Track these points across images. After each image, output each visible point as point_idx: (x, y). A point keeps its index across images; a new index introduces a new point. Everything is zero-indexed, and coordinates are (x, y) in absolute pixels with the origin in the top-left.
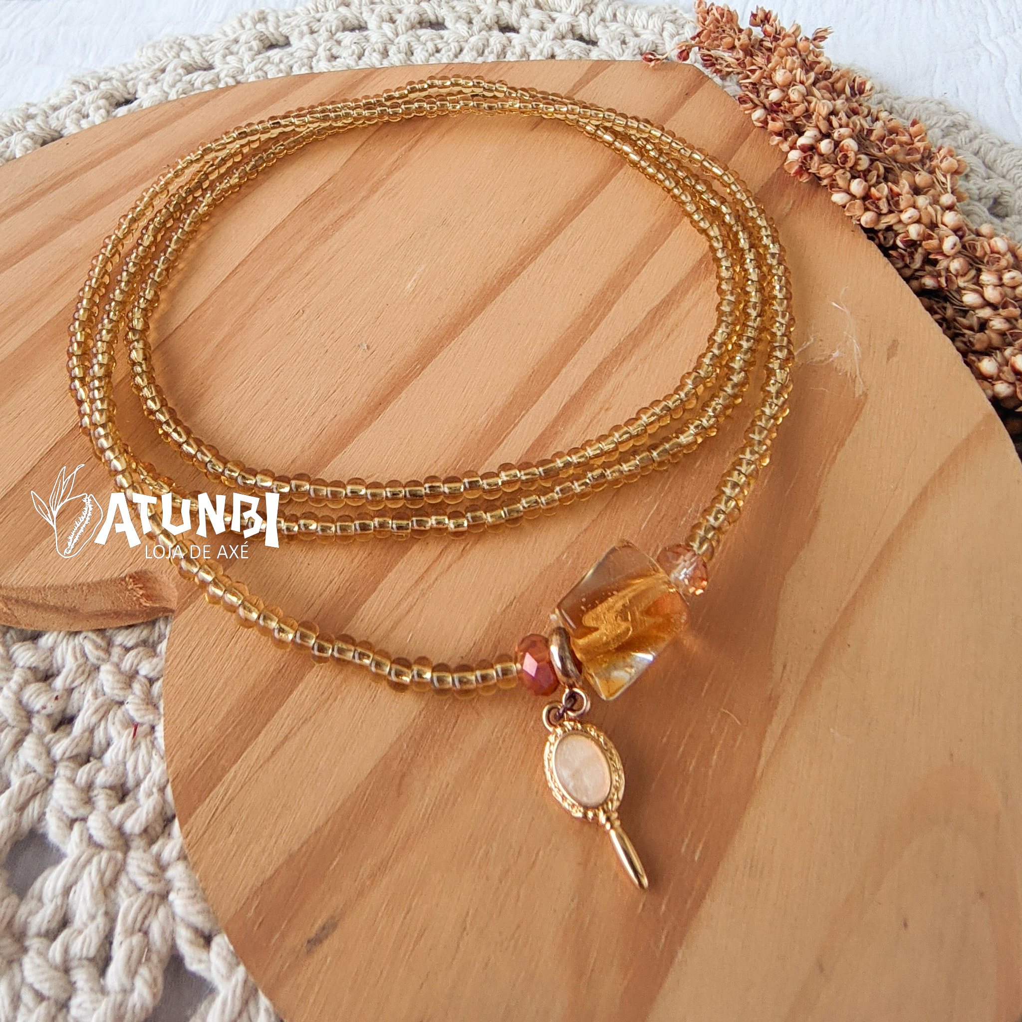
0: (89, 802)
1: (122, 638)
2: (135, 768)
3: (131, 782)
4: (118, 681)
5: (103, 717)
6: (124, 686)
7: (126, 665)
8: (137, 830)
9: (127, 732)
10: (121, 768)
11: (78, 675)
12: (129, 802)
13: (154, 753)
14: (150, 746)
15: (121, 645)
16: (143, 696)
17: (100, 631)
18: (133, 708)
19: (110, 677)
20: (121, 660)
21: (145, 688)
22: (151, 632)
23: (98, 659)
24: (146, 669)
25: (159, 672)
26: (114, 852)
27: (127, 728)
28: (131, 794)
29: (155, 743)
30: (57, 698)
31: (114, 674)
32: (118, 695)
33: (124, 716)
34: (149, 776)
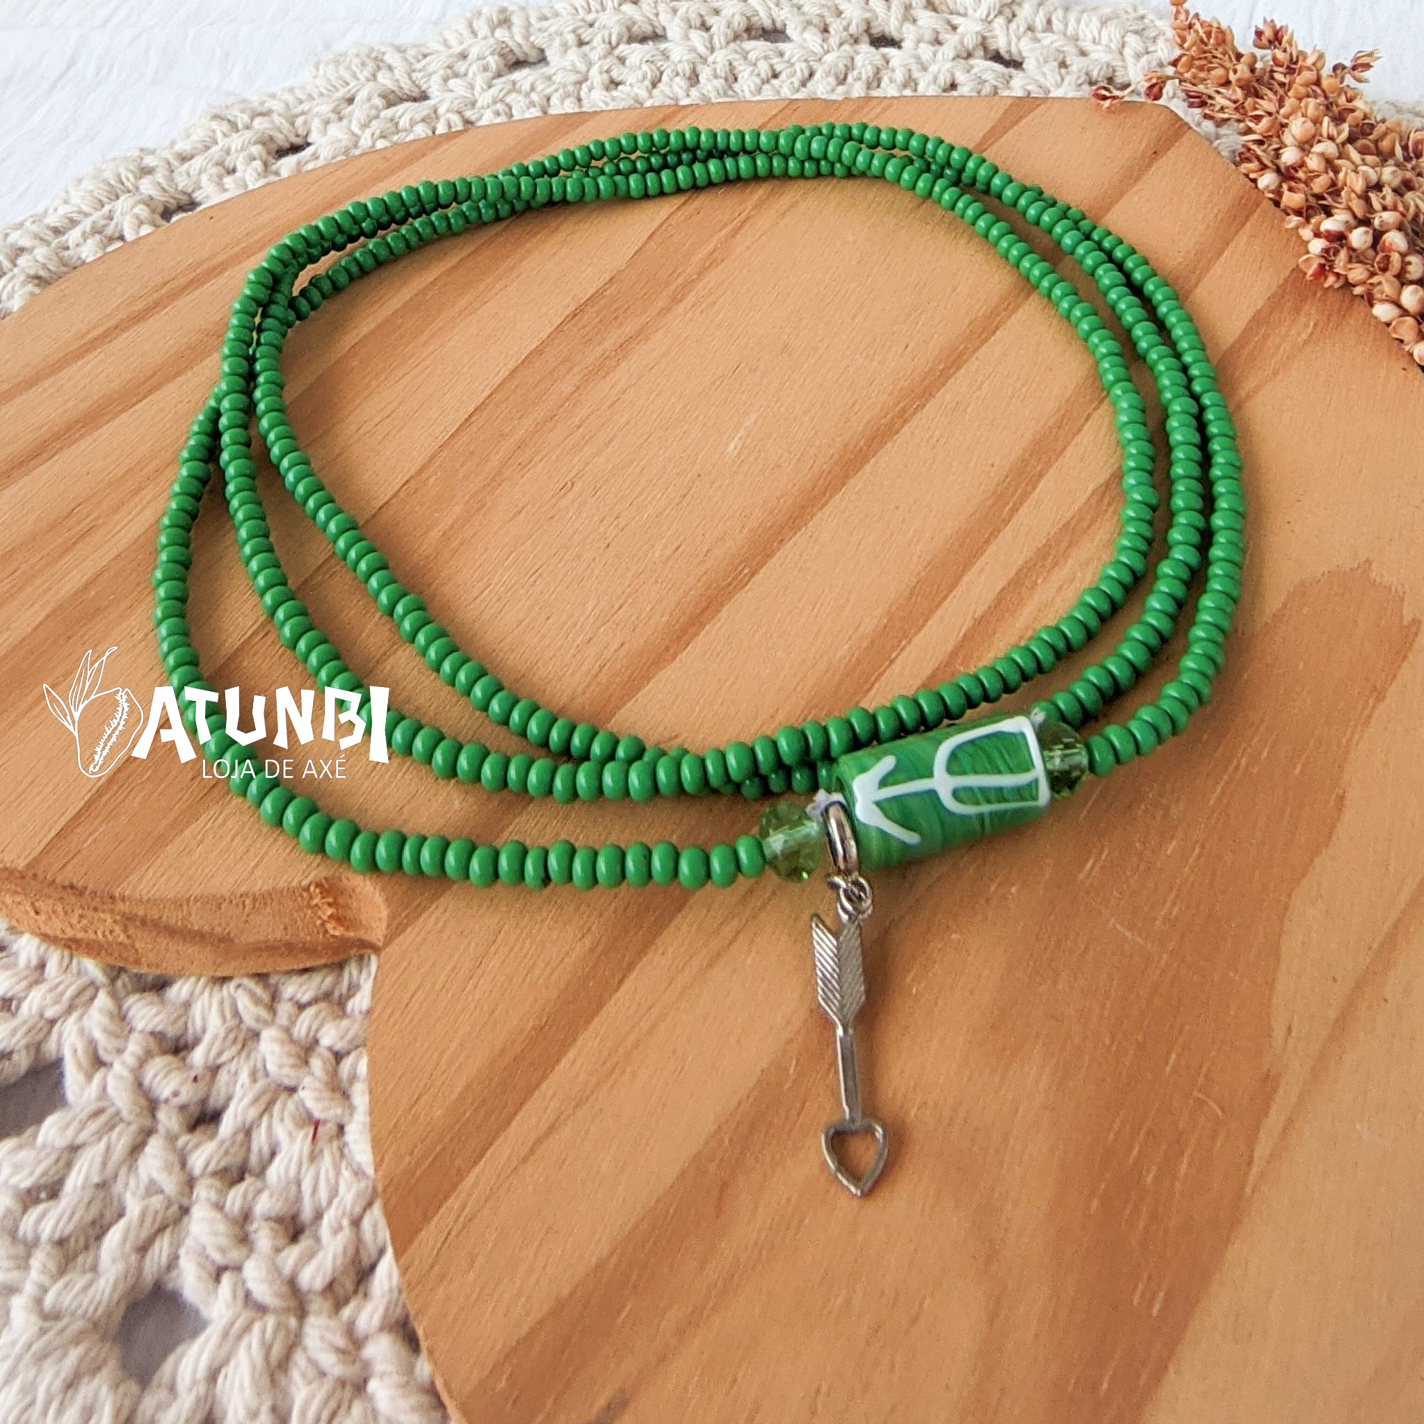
0: (244, 1240)
1: (296, 989)
2: (315, 1190)
3: (307, 1214)
4: (289, 1054)
5: (265, 1110)
6: (298, 1062)
7: (301, 1029)
8: (319, 1284)
9: (301, 1134)
10: (294, 1188)
11: (228, 1043)
12: (305, 1242)
13: (343, 1166)
14: (337, 1155)
15: (291, 999)
16: (326, 1079)
17: (261, 977)
18: (311, 1097)
19: (277, 1048)
20: (293, 1022)
21: (329, 1067)
22: (338, 982)
23: (258, 1020)
24: (329, 1036)
25: (351, 1041)
26: (283, 1318)
27: (302, 1127)
28: (308, 1230)
29: (346, 1151)
30: (195, 1079)
31: (283, 1043)
32: (287, 1076)
33: (297, 1109)
34: (336, 1202)
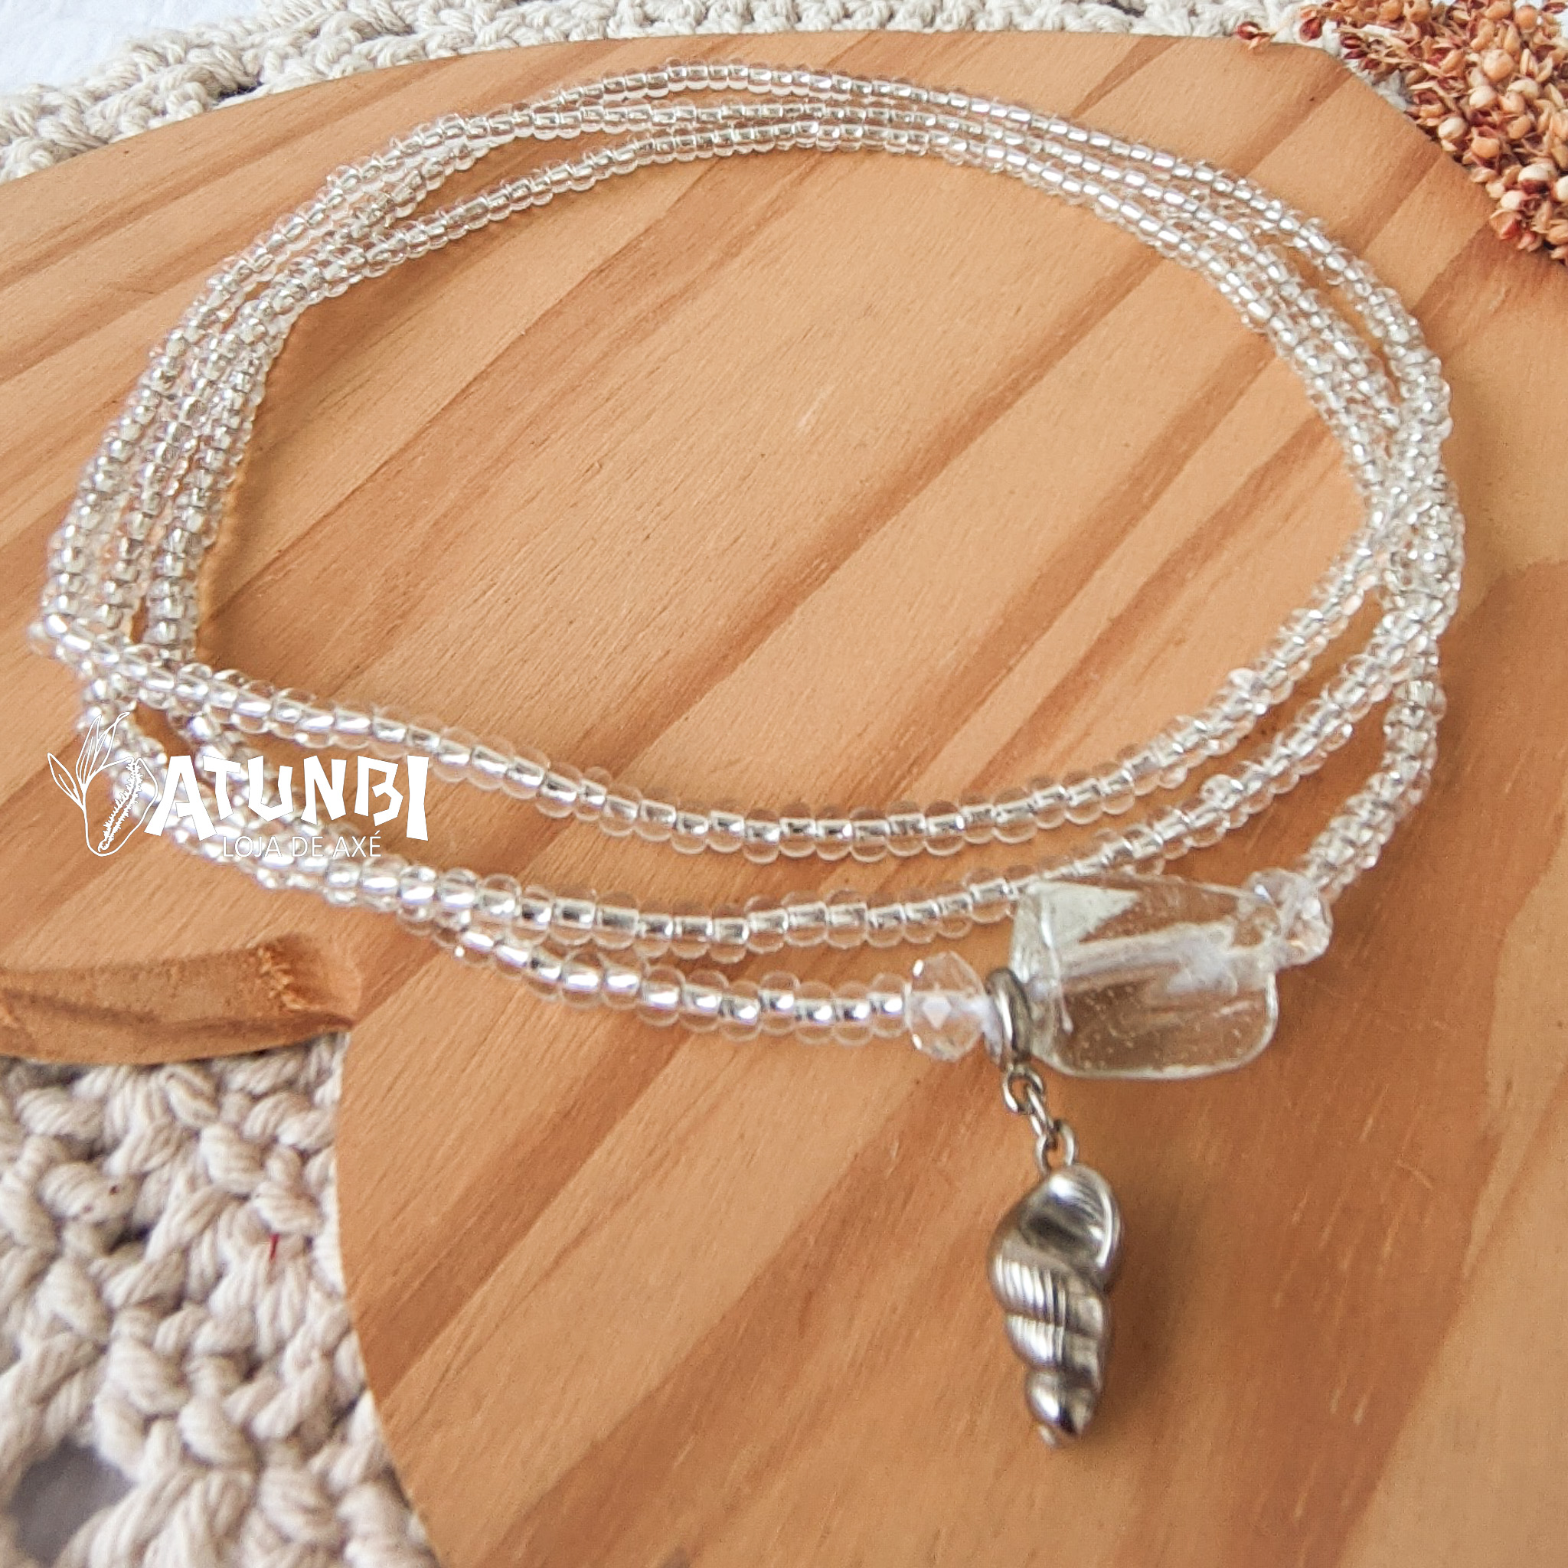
0: (181, 1381)
1: (247, 1077)
2: (275, 1317)
3: (265, 1344)
4: (239, 1156)
5: (209, 1223)
6: (249, 1164)
7: (253, 1126)
8: (281, 1430)
9: (255, 1252)
10: (246, 1318)
11: (156, 1147)
12: (262, 1381)
13: (312, 1287)
14: (304, 1275)
15: (242, 1090)
16: (288, 1183)
17: (201, 1063)
18: (269, 1206)
19: (222, 1149)
20: (244, 1118)
21: (292, 1171)
22: (303, 1066)
23: (197, 1115)
24: (293, 1132)
25: (323, 1136)
26: (234, 1472)
27: (257, 1243)
28: (266, 1368)
29: (315, 1268)
30: (114, 1190)
31: (229, 1143)
32: (237, 1182)
33: (250, 1221)
34: (302, 1330)
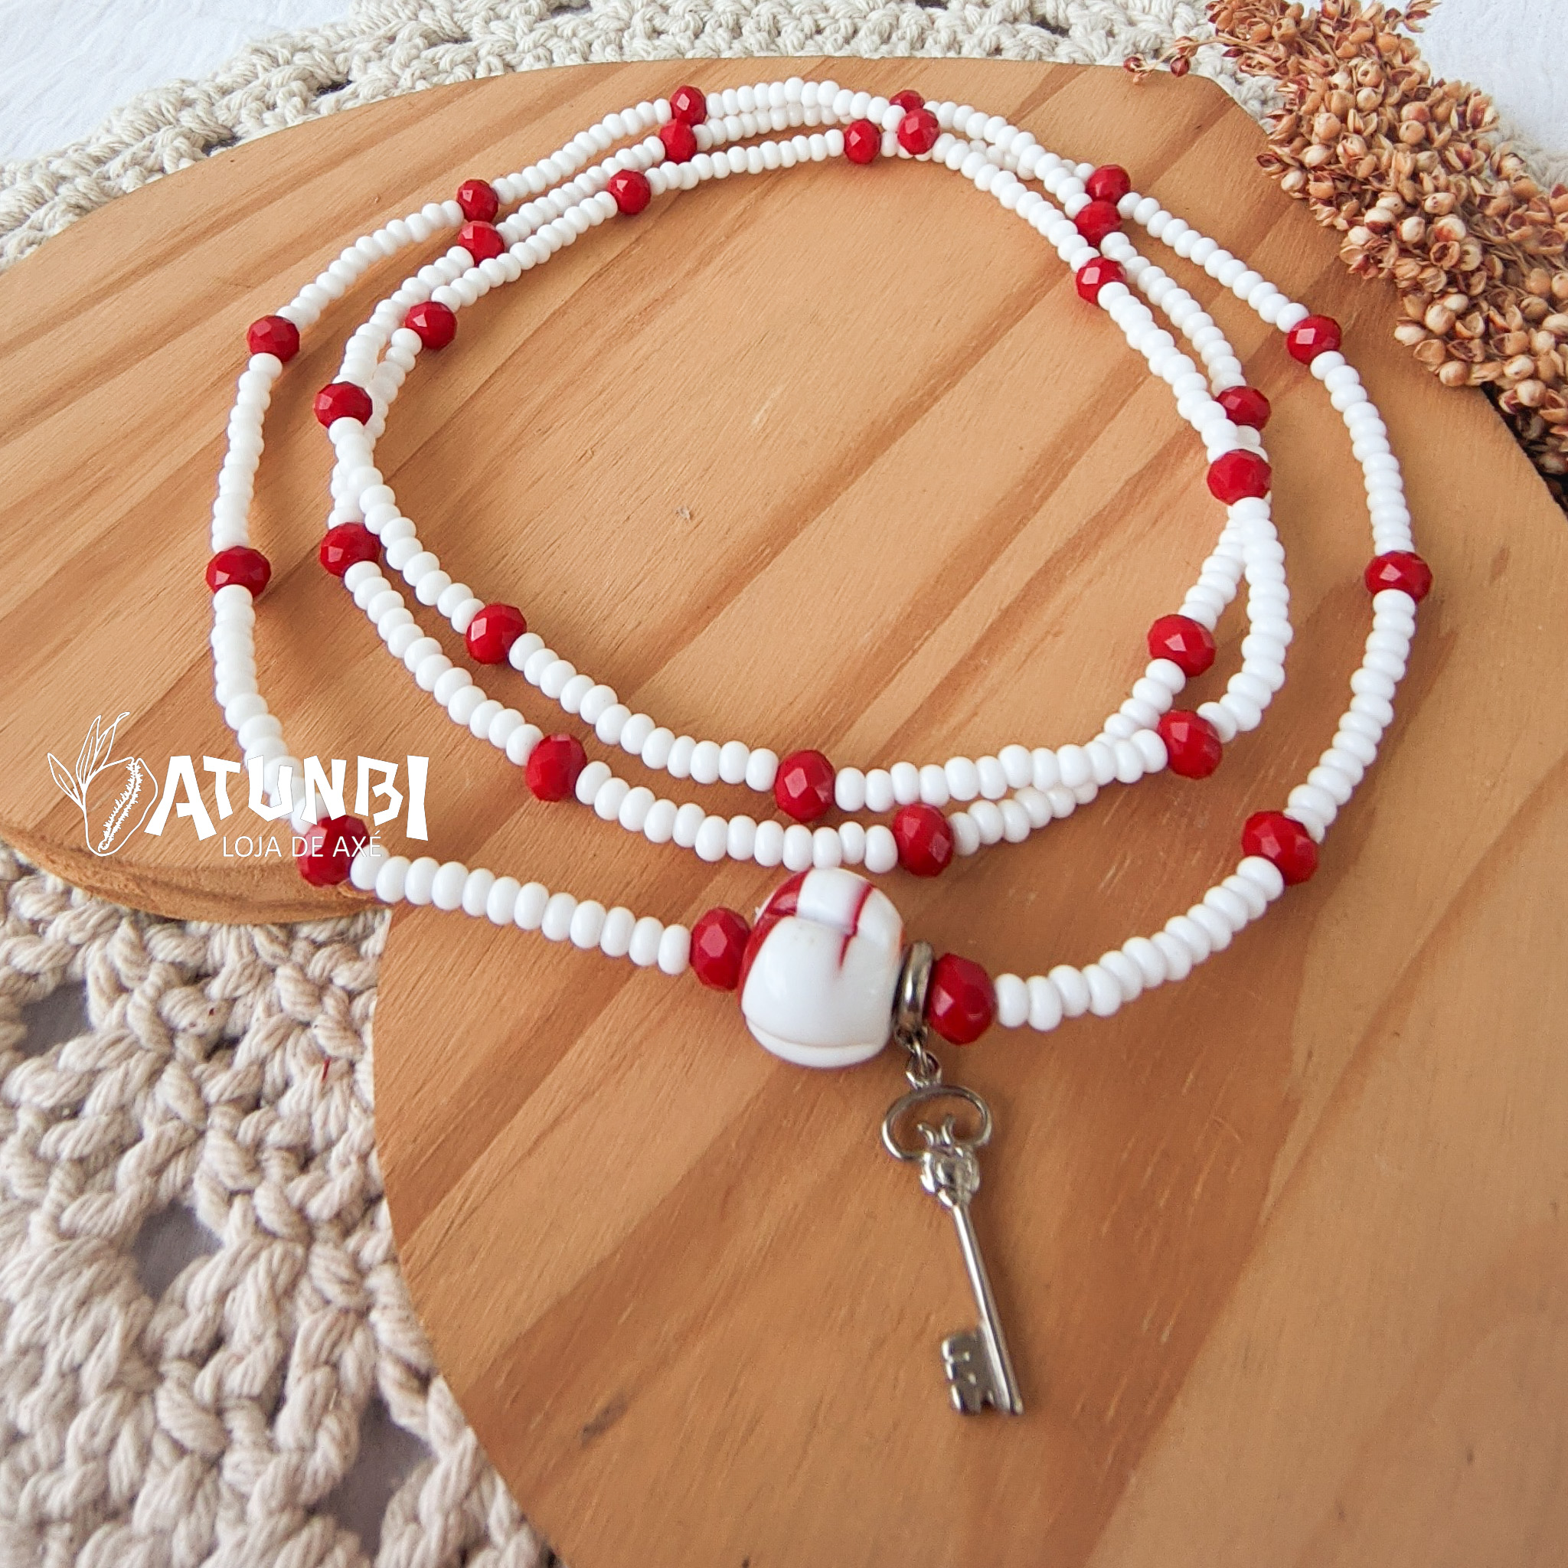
0: (255, 1167)
1: (310, 928)
2: (325, 1123)
3: (318, 1142)
4: (303, 993)
5: (279, 1044)
6: (310, 999)
7: (315, 969)
8: (326, 1213)
9: (314, 1070)
10: (305, 1121)
11: (243, 979)
12: (314, 1173)
13: (353, 1103)
14: (348, 1092)
15: (307, 938)
16: (338, 1017)
18: (323, 1033)
19: (291, 987)
20: (309, 961)
21: (342, 1007)
22: (352, 923)
23: (274, 956)
24: (343, 977)
25: (363, 983)
26: (290, 1245)
27: (314, 1063)
28: (318, 1161)
29: (356, 1089)
30: (212, 1012)
31: (297, 981)
32: (300, 1012)
33: (310, 1045)
34: (344, 1137)
